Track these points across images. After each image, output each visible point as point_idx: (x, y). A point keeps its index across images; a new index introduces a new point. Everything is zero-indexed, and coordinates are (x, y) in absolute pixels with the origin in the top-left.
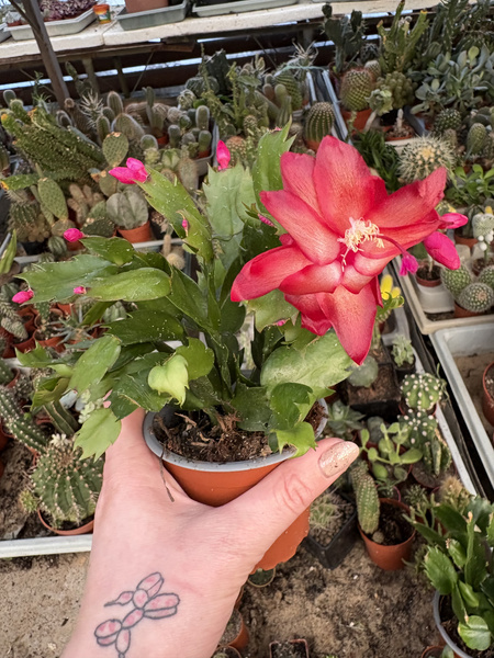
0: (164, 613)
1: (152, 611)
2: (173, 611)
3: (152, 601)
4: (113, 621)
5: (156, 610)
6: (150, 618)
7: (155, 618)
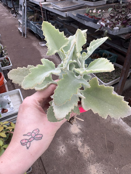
4: (26, 139)
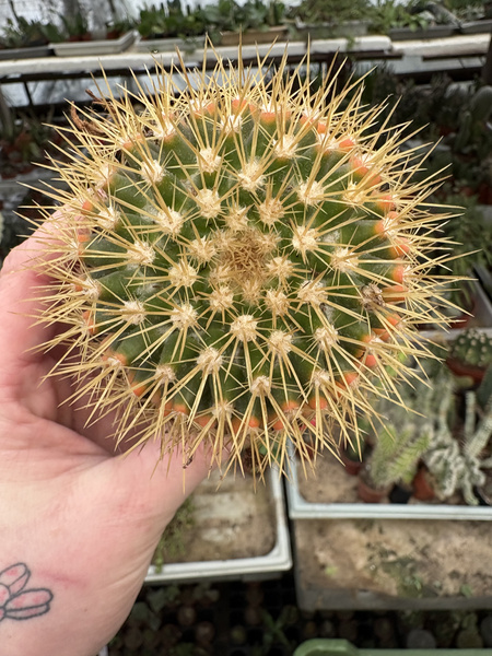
0: (33, 611)
1: (16, 610)
2: (43, 609)
3: (15, 600)
5: (21, 609)
6: (14, 618)
7: (20, 619)
